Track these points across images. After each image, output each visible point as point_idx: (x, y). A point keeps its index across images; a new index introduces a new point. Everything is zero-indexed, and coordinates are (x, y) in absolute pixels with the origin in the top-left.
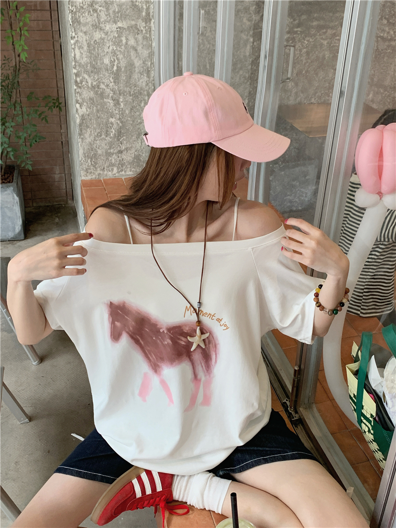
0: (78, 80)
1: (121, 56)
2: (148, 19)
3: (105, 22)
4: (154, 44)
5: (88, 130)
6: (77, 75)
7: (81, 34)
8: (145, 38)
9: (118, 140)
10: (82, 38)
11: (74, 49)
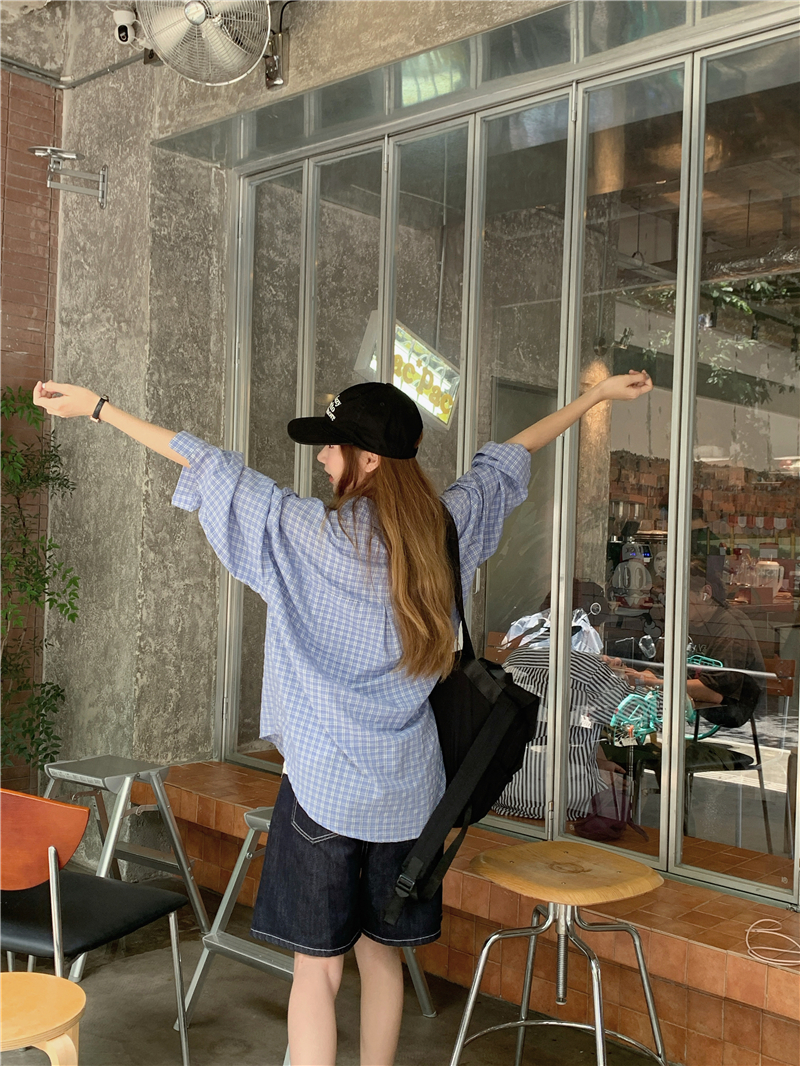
0: (142, 644)
1: (186, 616)
2: (213, 576)
3: (174, 579)
4: (218, 602)
5: (147, 705)
6: (141, 638)
7: (150, 592)
8: (210, 596)
9: (176, 716)
10: (151, 596)
11: (141, 609)
